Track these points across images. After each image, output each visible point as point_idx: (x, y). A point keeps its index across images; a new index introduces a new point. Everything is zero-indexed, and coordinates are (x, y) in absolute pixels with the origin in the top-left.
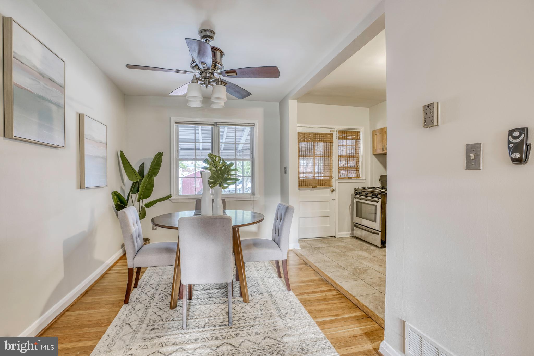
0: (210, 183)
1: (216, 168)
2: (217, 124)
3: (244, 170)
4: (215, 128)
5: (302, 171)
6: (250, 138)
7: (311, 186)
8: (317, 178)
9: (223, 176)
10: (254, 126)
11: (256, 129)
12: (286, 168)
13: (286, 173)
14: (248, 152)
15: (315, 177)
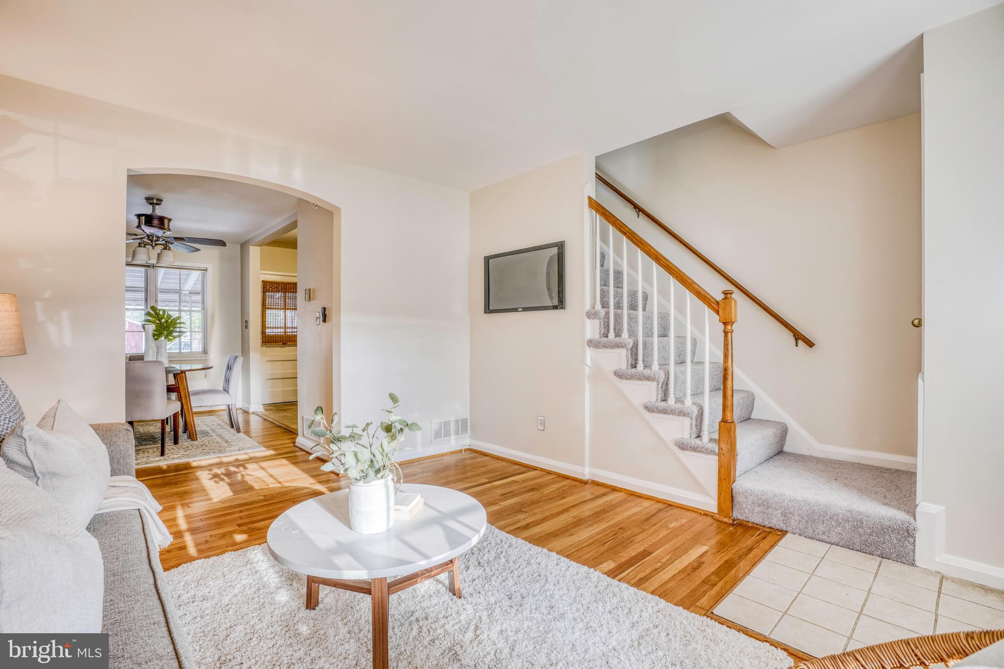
0: (154, 335)
1: (160, 320)
2: (154, 266)
3: (193, 322)
4: (150, 270)
5: (269, 326)
6: (200, 282)
7: (281, 342)
8: (288, 333)
9: (169, 328)
10: (206, 270)
11: (210, 274)
12: (246, 322)
13: (246, 327)
14: (198, 298)
15: (285, 332)
